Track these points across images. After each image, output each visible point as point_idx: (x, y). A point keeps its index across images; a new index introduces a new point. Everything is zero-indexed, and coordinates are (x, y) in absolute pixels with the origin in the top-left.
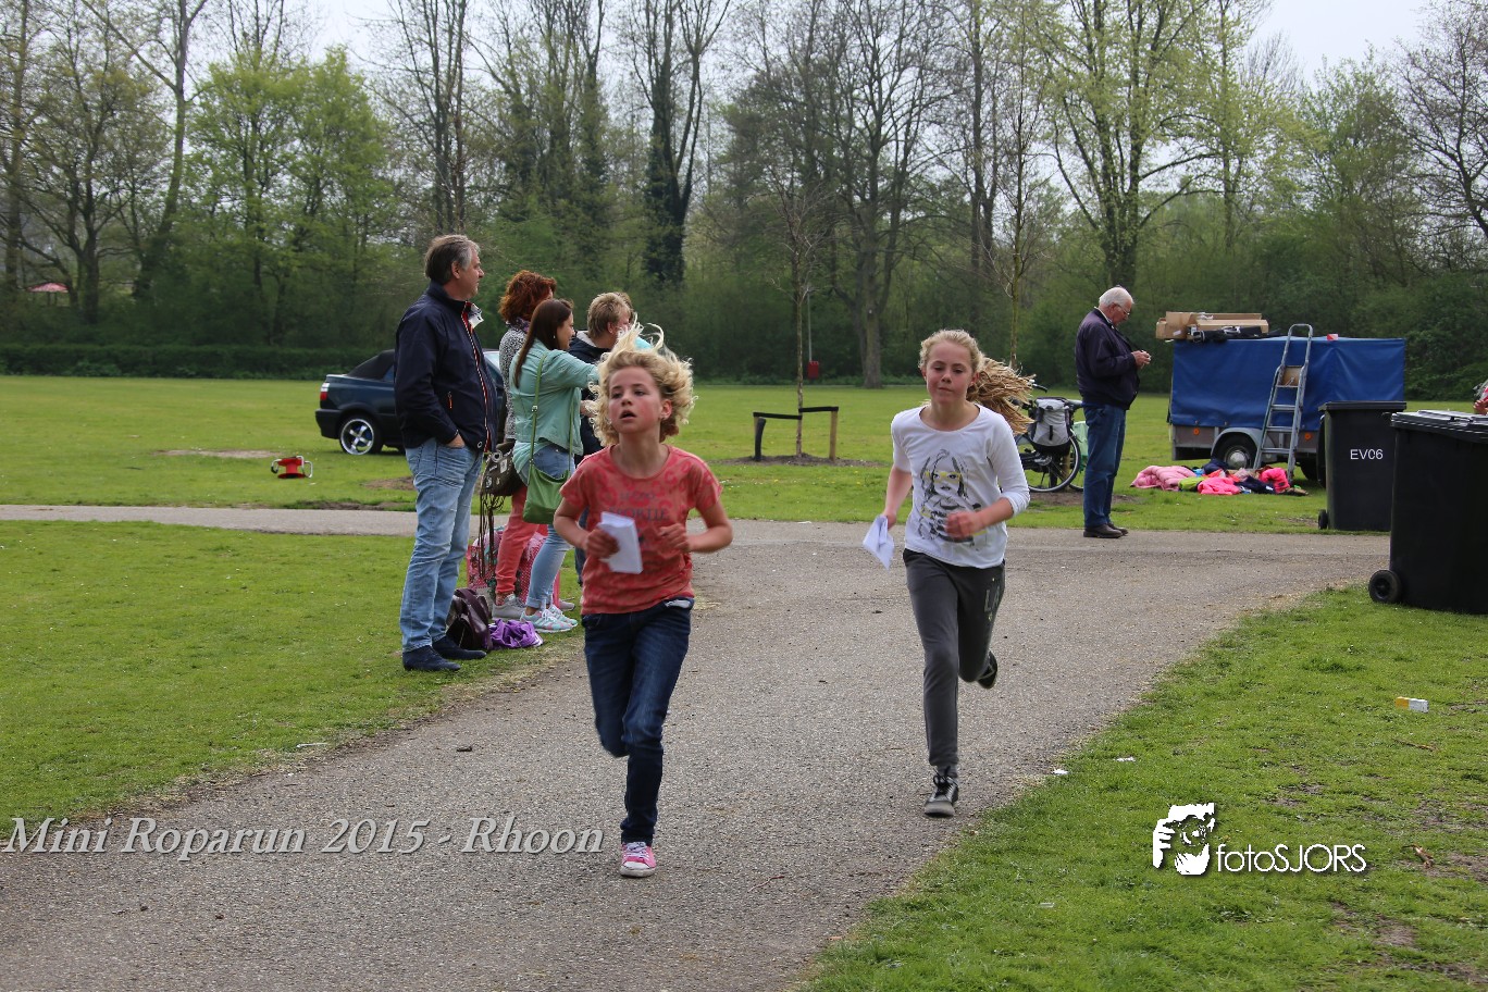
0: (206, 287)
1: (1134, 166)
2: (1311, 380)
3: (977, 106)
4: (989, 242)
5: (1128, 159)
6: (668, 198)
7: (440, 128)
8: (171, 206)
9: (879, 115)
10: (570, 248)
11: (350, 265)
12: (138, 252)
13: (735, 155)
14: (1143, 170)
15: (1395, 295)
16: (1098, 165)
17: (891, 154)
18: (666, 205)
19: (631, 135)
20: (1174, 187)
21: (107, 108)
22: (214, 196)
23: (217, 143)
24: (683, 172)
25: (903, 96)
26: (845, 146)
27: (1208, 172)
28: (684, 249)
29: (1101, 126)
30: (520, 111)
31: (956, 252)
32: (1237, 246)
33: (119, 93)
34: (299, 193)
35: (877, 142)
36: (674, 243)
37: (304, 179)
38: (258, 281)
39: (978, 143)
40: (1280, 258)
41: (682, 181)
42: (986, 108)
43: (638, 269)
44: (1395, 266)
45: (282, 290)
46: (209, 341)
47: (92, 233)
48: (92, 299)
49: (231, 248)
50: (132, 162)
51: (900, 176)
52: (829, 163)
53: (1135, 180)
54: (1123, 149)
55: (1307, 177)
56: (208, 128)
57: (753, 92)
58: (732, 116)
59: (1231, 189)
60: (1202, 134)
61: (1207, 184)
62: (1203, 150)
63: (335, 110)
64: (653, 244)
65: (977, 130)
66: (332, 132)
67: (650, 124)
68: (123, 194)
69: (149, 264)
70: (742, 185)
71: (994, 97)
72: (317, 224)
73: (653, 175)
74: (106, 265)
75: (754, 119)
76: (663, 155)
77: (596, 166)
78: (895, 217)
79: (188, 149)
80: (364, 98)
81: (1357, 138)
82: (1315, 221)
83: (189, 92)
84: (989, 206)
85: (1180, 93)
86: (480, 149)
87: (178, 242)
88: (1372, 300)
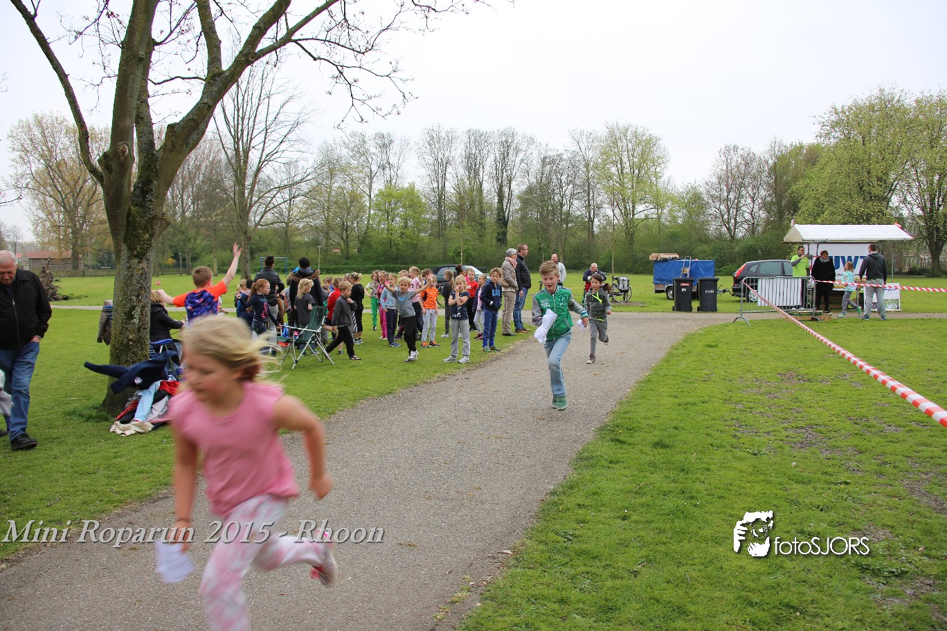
0: (377, 249)
1: (633, 212)
2: (690, 271)
3: (589, 194)
4: (593, 232)
5: (631, 209)
6: (503, 221)
7: (440, 204)
8: (367, 227)
9: (562, 198)
10: (476, 236)
11: (415, 242)
12: (359, 240)
13: (521, 209)
14: (635, 212)
15: (705, 247)
16: (623, 211)
17: (565, 208)
18: (502, 223)
19: (492, 204)
20: (643, 216)
21: (352, 202)
22: (379, 223)
23: (380, 210)
24: (507, 213)
25: (568, 193)
26: (552, 206)
27: (653, 213)
28: (507, 236)
29: (624, 200)
30: (461, 198)
31: (584, 235)
32: (662, 233)
33: (355, 198)
34: (401, 223)
35: (562, 205)
36: (505, 234)
37: (403, 219)
38: (391, 247)
39: (589, 205)
40: (674, 237)
41: (506, 216)
42: (591, 195)
43: (494, 241)
44: (705, 240)
45: (397, 249)
46: (378, 264)
47: (347, 235)
48: (348, 253)
49: (384, 239)
50: (357, 216)
51: (568, 214)
52: (548, 210)
53: (633, 215)
54: (629, 206)
55: (680, 214)
56: (378, 206)
57: (526, 192)
58: (519, 197)
59: (659, 218)
60: (651, 202)
61: (654, 216)
62: (651, 206)
63: (411, 200)
64: (499, 234)
65: (589, 202)
66: (411, 206)
67: (497, 201)
68: (355, 225)
69: (362, 243)
70: (524, 217)
71: (593, 192)
72: (406, 231)
73: (498, 214)
74: (351, 244)
75: (527, 199)
76: (501, 209)
77: (482, 213)
78: (567, 226)
79: (372, 212)
80: (418, 197)
81: (693, 204)
82: (682, 226)
83: (372, 197)
84: (593, 222)
85: (645, 192)
86: (451, 209)
87: (370, 237)
88: (699, 248)
